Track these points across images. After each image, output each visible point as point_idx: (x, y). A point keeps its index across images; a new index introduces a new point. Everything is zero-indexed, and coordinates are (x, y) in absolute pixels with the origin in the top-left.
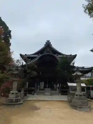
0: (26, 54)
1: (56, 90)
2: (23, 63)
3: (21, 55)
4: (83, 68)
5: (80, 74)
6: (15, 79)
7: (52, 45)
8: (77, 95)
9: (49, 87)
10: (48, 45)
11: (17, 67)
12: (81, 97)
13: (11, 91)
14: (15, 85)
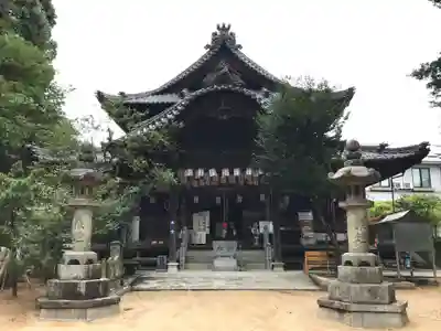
0: (122, 94)
1: (262, 248)
2: (111, 133)
3: (101, 97)
5: (362, 171)
6: (82, 201)
7: (240, 46)
8: (349, 263)
9: (229, 237)
10: (223, 47)
11: (88, 150)
13: (68, 253)
14: (83, 227)
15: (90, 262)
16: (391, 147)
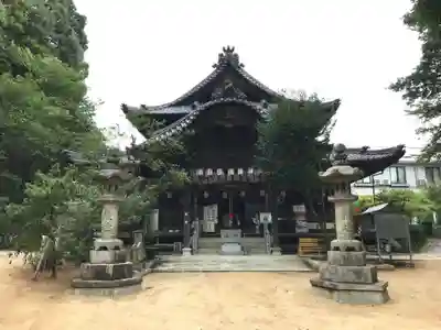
0: (143, 106)
1: (262, 235)
2: (134, 140)
3: (125, 109)
4: (364, 150)
5: (348, 170)
6: (109, 197)
7: (242, 65)
8: (337, 249)
10: (229, 65)
11: (115, 153)
12: (353, 253)
13: (100, 240)
14: (110, 219)
15: (117, 248)
16: (372, 149)
